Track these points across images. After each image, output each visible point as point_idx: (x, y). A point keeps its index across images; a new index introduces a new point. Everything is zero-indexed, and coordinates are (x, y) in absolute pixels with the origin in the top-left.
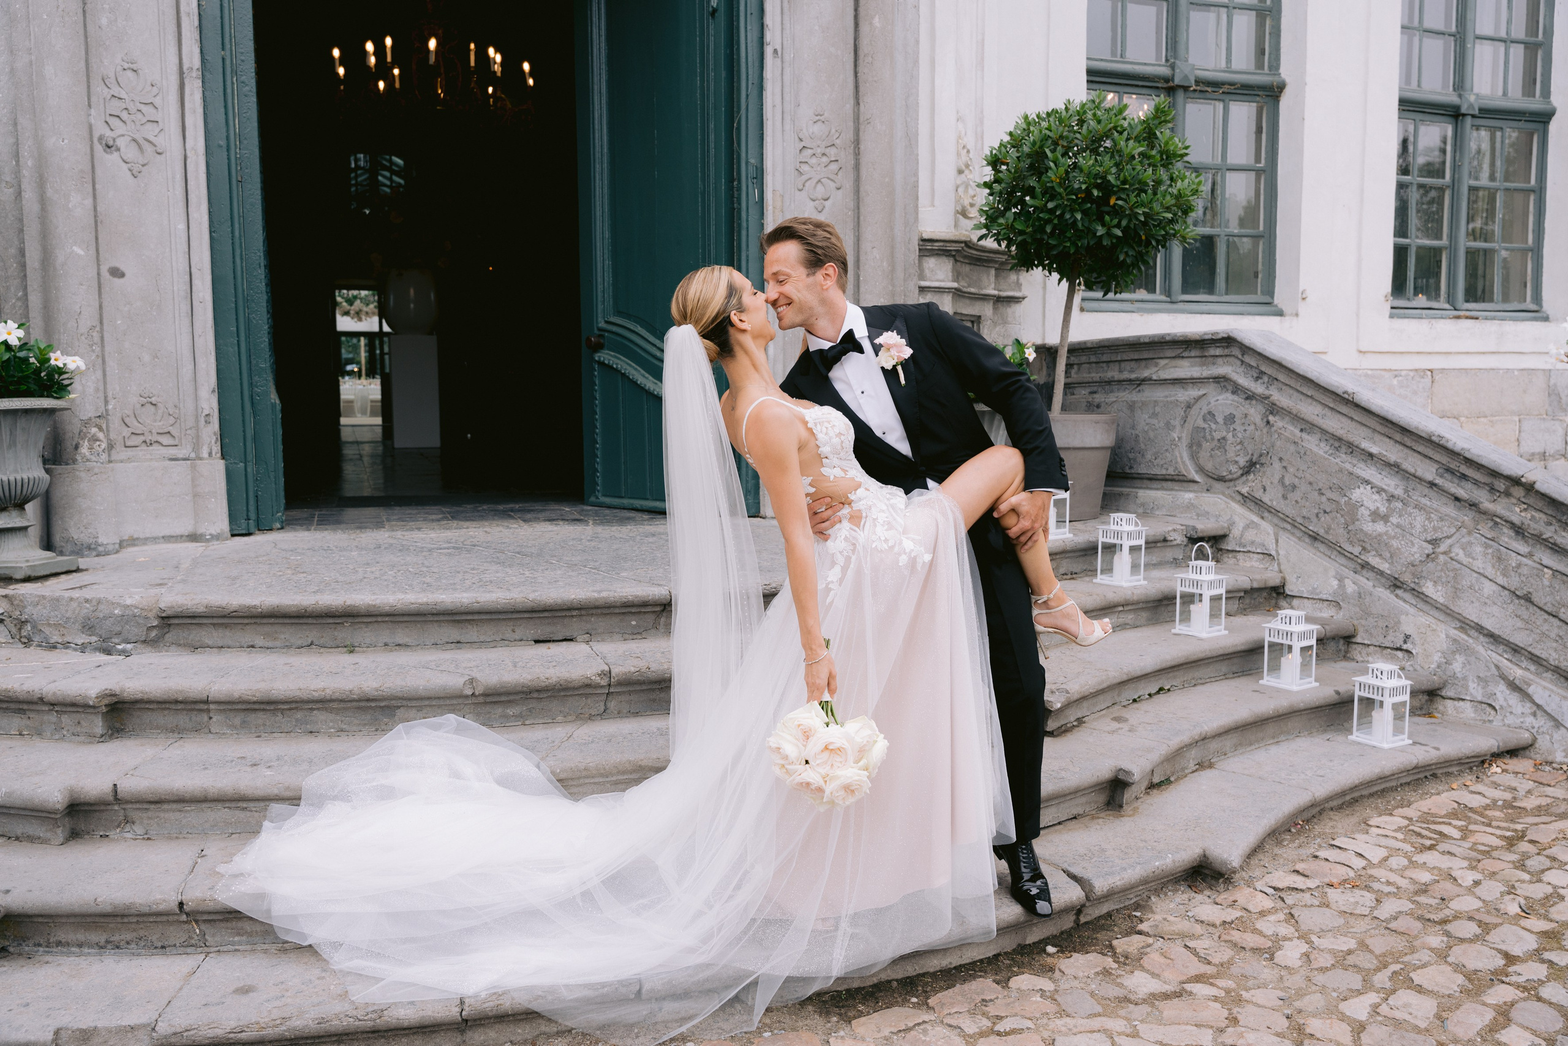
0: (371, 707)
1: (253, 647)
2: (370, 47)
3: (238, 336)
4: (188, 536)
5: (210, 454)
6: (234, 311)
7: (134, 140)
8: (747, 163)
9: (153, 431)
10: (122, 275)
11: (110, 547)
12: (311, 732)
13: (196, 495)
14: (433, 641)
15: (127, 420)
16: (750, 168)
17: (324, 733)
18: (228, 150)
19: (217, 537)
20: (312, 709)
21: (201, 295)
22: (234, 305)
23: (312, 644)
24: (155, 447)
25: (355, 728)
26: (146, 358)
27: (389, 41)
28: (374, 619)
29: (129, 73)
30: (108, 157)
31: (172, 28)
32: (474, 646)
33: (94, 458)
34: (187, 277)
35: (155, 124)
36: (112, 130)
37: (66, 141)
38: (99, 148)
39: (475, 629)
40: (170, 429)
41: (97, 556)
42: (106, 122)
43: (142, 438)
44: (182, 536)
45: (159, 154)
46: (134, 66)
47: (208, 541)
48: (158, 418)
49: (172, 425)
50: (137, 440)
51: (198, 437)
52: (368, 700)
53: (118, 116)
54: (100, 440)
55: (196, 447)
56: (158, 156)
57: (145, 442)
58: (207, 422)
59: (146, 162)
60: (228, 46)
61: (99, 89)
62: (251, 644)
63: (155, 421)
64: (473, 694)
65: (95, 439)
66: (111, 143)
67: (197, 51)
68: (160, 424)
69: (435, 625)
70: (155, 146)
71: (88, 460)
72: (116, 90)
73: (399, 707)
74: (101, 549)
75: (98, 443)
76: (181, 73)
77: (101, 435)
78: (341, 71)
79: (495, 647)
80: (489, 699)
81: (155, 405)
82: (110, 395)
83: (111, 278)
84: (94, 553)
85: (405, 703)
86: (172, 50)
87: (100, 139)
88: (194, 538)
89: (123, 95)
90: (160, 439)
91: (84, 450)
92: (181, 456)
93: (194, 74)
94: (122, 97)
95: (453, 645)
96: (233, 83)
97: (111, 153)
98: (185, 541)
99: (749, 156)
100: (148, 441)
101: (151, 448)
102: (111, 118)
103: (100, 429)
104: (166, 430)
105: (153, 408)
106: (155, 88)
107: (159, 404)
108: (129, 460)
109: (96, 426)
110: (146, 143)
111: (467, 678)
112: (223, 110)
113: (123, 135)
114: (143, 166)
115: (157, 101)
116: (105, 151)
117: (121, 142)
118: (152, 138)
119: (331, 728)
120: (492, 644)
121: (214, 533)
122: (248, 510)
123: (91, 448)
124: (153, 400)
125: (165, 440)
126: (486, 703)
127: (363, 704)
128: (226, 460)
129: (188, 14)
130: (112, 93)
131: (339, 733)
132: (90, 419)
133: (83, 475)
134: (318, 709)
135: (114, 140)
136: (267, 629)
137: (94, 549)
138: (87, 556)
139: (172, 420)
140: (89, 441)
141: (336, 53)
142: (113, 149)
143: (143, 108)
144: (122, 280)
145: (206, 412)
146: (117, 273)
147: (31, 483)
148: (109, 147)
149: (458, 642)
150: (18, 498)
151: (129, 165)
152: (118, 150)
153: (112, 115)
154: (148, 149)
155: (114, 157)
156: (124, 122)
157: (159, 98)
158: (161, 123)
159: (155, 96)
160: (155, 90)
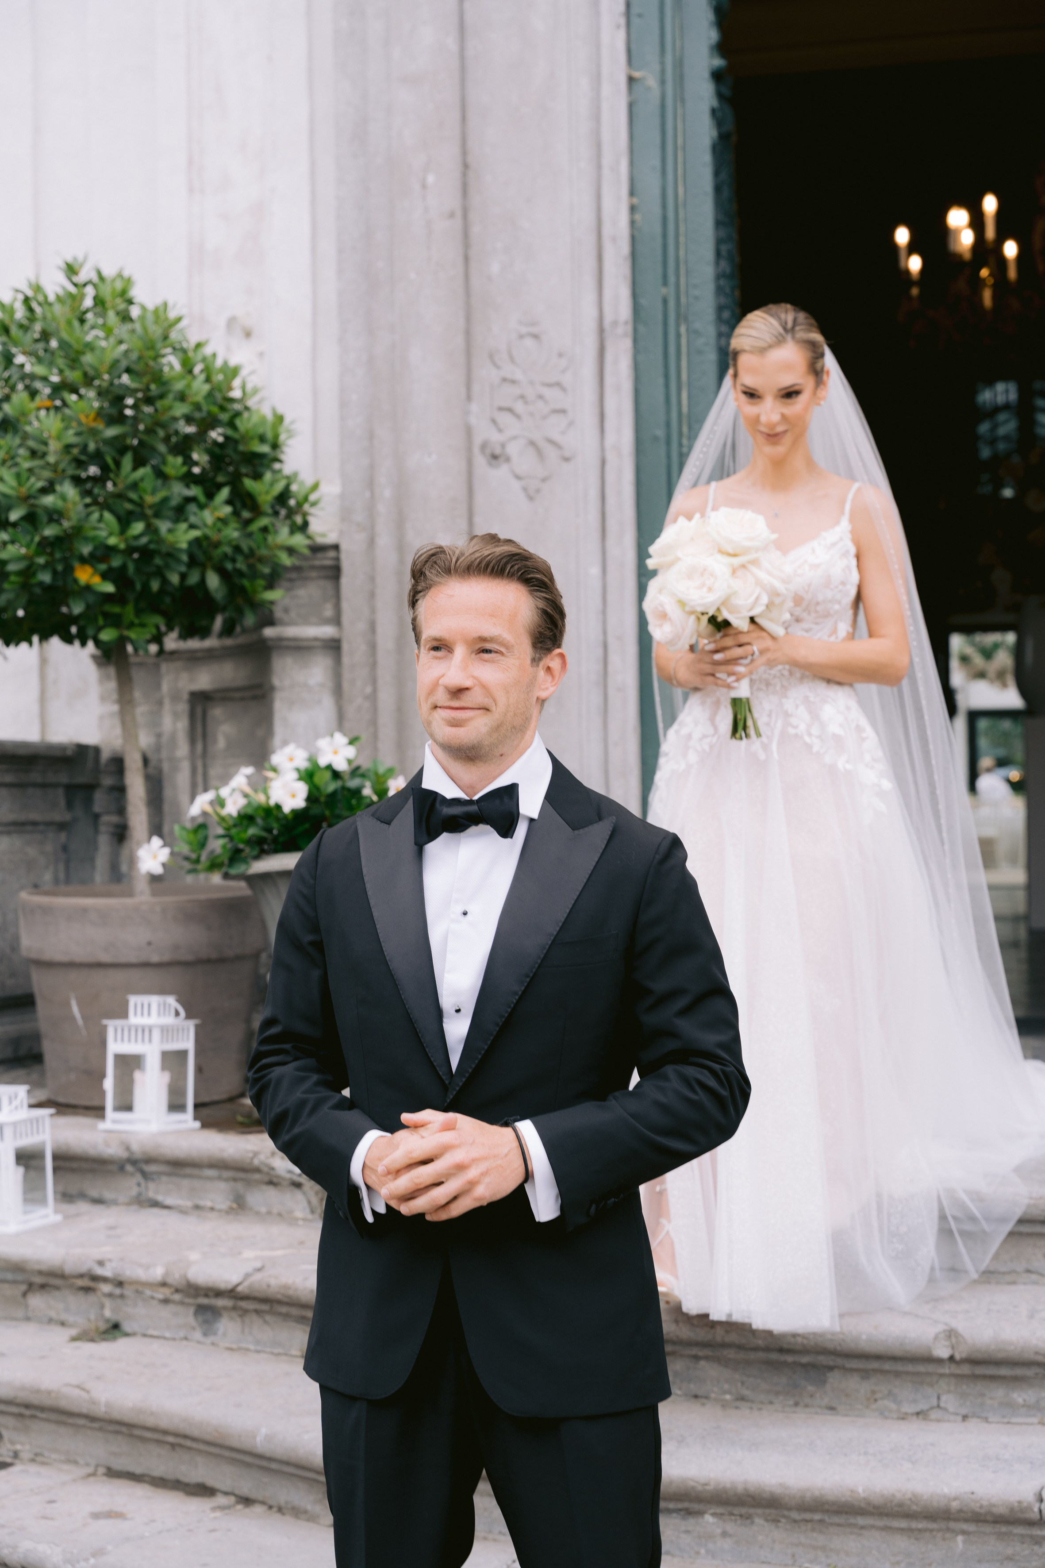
0: (785, 1364)
2: (958, 218)
7: (532, 443)
12: (696, 1397)
17: (715, 1400)
18: (668, 443)
20: (697, 1358)
25: (762, 1396)
27: (990, 204)
29: (529, 342)
30: (493, 473)
31: (590, 263)
34: (600, 652)
35: (562, 415)
36: (501, 431)
37: (434, 456)
38: (480, 461)
42: (493, 420)
45: (567, 459)
46: (534, 330)
52: (781, 1350)
53: (510, 409)
56: (565, 463)
59: (547, 474)
60: (672, 278)
61: (486, 373)
64: (951, 1358)
66: (498, 451)
67: (625, 293)
70: (562, 448)
72: (508, 370)
73: (831, 1368)
76: (601, 330)
78: (915, 264)
80: (980, 1370)
85: (839, 1361)
86: (590, 297)
87: (484, 446)
89: (519, 375)
93: (620, 330)
94: (516, 378)
96: (678, 336)
97: (499, 466)
102: (501, 412)
106: (564, 359)
110: (548, 445)
111: (940, 1328)
112: (661, 381)
113: (515, 438)
114: (544, 480)
115: (567, 379)
116: (489, 464)
117: (513, 449)
118: (557, 437)
119: (726, 1392)
126: (975, 1377)
127: (774, 1356)
129: (614, 239)
130: (503, 375)
131: (738, 1403)
134: (707, 1358)
135: (503, 446)
141: (902, 236)
142: (501, 459)
143: (547, 392)
148: (495, 457)
151: (524, 482)
152: (508, 460)
153: (501, 409)
154: (552, 454)
155: (502, 472)
156: (518, 416)
157: (569, 373)
158: (570, 413)
159: (564, 372)
160: (564, 362)
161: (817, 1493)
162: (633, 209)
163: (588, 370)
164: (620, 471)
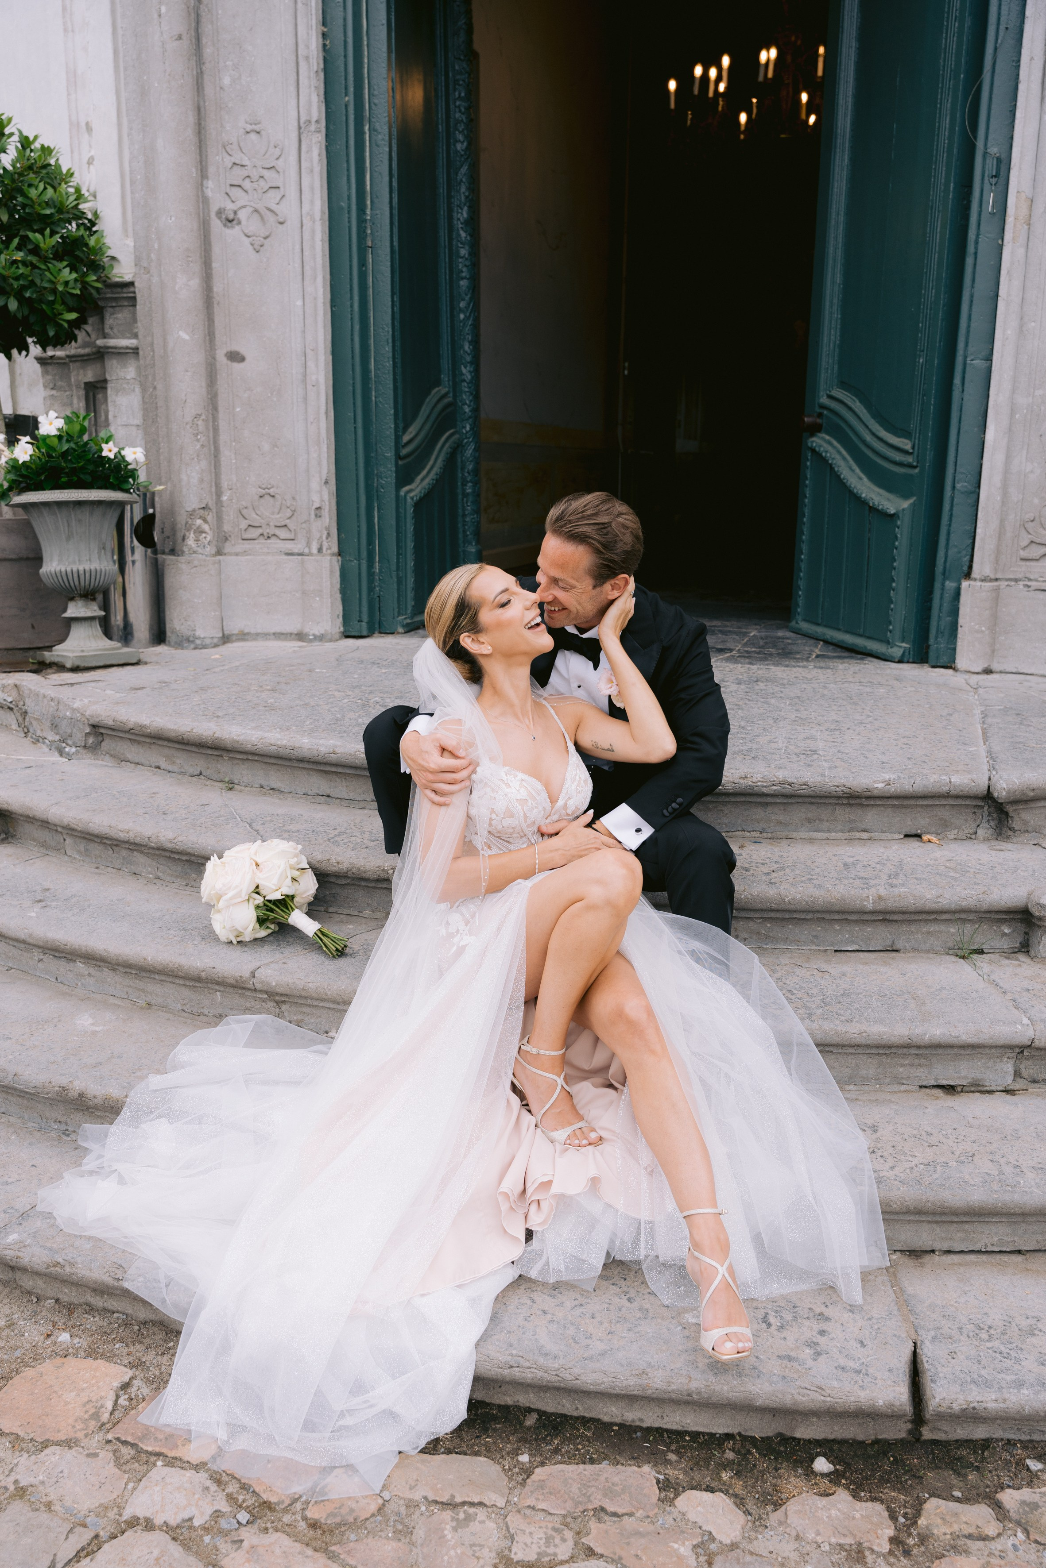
1: (158, 767)
3: (355, 422)
4: (296, 634)
5: (320, 550)
6: (351, 394)
7: (256, 211)
8: (985, 154)
9: (271, 524)
10: (242, 359)
11: (208, 641)
13: (304, 593)
14: (304, 790)
15: (244, 512)
16: (989, 161)
17: (145, 877)
19: (321, 638)
21: (314, 378)
22: (351, 388)
23: (201, 774)
24: (273, 540)
25: (168, 878)
26: (266, 447)
28: (244, 757)
29: (253, 136)
30: (228, 232)
31: (292, 77)
32: (344, 803)
33: (200, 550)
34: (302, 359)
35: (277, 190)
36: (233, 202)
37: (173, 219)
39: (344, 784)
40: (287, 522)
41: (195, 648)
42: (227, 194)
43: (260, 531)
44: (291, 634)
45: (281, 223)
46: (257, 128)
47: (311, 641)
48: (276, 510)
49: (289, 518)
50: (254, 533)
51: (309, 531)
53: (240, 186)
54: (205, 533)
55: (308, 545)
56: (280, 226)
57: (262, 535)
58: (318, 516)
59: (267, 234)
60: (351, 89)
61: (217, 159)
62: (157, 764)
63: (273, 513)
65: (201, 532)
66: (231, 216)
67: (316, 99)
68: (278, 516)
69: (305, 772)
70: (277, 215)
71: (195, 552)
72: (238, 157)
74: (198, 642)
75: (204, 535)
76: (299, 127)
77: (206, 527)
79: (364, 808)
81: (273, 496)
82: (225, 485)
83: (229, 362)
84: (192, 646)
86: (293, 102)
87: (219, 213)
88: (300, 636)
89: (246, 162)
90: (278, 532)
91: (191, 542)
92: (296, 551)
93: (313, 127)
94: (244, 163)
95: (323, 798)
97: (233, 227)
98: (293, 640)
99: (989, 145)
100: (265, 534)
101: (269, 541)
102: (233, 189)
103: (205, 521)
104: (283, 524)
105: (271, 499)
106: (277, 149)
107: (277, 496)
108: (245, 553)
109: (201, 517)
110: (268, 212)
113: (245, 207)
114: (266, 238)
115: (280, 164)
116: (225, 225)
117: (242, 215)
118: (273, 207)
120: (362, 805)
121: (317, 633)
122: (360, 612)
123: (197, 540)
124: (272, 491)
125: (282, 533)
128: (342, 557)
129: (307, 58)
130: (233, 160)
132: (194, 510)
133: (184, 567)
135: (235, 213)
136: (167, 751)
137: (193, 642)
138: (187, 648)
139: (289, 513)
140: (195, 533)
142: (234, 222)
143: (266, 173)
144: (242, 365)
145: (317, 505)
146: (235, 357)
147: (88, 575)
148: (231, 221)
149: (329, 796)
150: (82, 589)
151: (251, 239)
152: (239, 223)
153: (231, 185)
154: (271, 218)
155: (235, 232)
156: (246, 191)
157: (281, 160)
158: (282, 189)
159: (277, 159)
160: (277, 152)
161: (125, 958)
162: (324, 35)
163: (293, 158)
164: (313, 231)
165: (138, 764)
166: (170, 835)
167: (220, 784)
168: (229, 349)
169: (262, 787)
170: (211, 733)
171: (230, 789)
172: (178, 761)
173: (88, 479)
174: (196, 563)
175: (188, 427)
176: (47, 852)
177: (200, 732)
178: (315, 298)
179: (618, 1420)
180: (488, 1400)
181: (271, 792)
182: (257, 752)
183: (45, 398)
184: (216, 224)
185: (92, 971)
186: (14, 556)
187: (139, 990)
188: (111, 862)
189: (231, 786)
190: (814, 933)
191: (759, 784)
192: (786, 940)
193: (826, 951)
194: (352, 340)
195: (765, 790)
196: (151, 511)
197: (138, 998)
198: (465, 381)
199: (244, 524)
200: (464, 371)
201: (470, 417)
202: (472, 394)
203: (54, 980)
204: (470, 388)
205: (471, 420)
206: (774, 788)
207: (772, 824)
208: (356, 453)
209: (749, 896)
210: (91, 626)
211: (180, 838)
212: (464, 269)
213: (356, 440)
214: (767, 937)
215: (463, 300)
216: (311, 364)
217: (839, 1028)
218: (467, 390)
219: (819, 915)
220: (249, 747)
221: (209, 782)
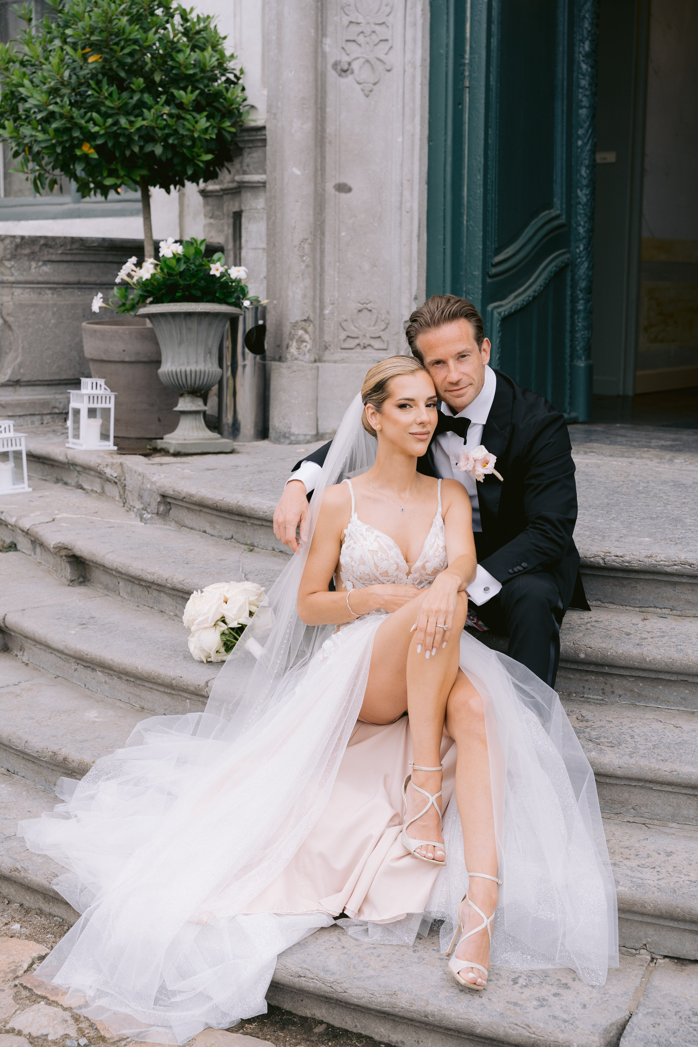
1: (205, 532)
3: (444, 244)
6: (442, 219)
7: (368, 61)
9: (368, 335)
10: (349, 190)
11: (301, 438)
12: (162, 612)
15: (344, 324)
23: (232, 538)
24: (369, 350)
26: (366, 266)
28: (260, 523)
30: (343, 80)
33: (301, 357)
35: (386, 42)
36: (348, 55)
37: (293, 72)
40: (381, 333)
41: (290, 444)
42: (343, 48)
43: (357, 341)
45: (388, 71)
48: (373, 323)
49: (383, 330)
50: (351, 343)
53: (354, 41)
54: (306, 342)
56: (387, 73)
57: (359, 345)
59: (376, 80)
61: (337, 18)
62: (204, 529)
63: (369, 326)
65: (301, 341)
66: (345, 67)
68: (373, 328)
70: (385, 64)
71: (296, 359)
72: (354, 17)
74: (293, 438)
75: (305, 344)
77: (306, 337)
81: (370, 311)
82: (327, 300)
83: (337, 193)
84: (288, 441)
87: (335, 65)
89: (361, 19)
90: (373, 342)
91: (293, 350)
94: (359, 21)
97: (347, 76)
100: (362, 344)
101: (365, 351)
102: (349, 43)
103: (306, 331)
104: (377, 335)
105: (369, 313)
106: (388, 7)
107: (374, 311)
108: (343, 361)
109: (302, 329)
110: (378, 62)
113: (357, 58)
114: (375, 84)
115: (390, 20)
116: (340, 75)
117: (356, 66)
118: (382, 57)
123: (299, 348)
124: (369, 306)
125: (377, 344)
130: (350, 19)
132: (297, 322)
133: (284, 371)
135: (349, 64)
136: (209, 518)
137: (288, 438)
138: (283, 443)
139: (383, 326)
140: (297, 341)
142: (348, 72)
143: (377, 28)
144: (348, 195)
146: (343, 188)
147: (193, 375)
148: (345, 71)
150: (189, 386)
151: (362, 86)
152: (352, 72)
153: (347, 41)
154: (380, 67)
155: (348, 80)
156: (360, 45)
157: (391, 16)
158: (390, 41)
159: (388, 15)
160: (388, 9)
161: (124, 666)
163: (400, 14)
164: (414, 77)
165: (192, 529)
166: (181, 578)
167: (243, 546)
168: (337, 182)
169: (274, 550)
170: (235, 502)
171: (251, 551)
172: (218, 527)
173: (199, 294)
174: (295, 368)
175: (296, 249)
176: (107, 593)
177: (229, 501)
178: (413, 135)
179: (385, 1040)
180: (294, 1012)
181: (280, 554)
182: (266, 518)
183: (205, 226)
184: (332, 75)
185: (107, 679)
186: (145, 359)
187: (137, 696)
188: (147, 601)
189: (251, 548)
190: (682, 696)
191: (662, 563)
192: (656, 700)
193: (693, 713)
194: (445, 170)
195: (668, 569)
196: (261, 322)
197: (135, 703)
198: (580, 203)
199: (343, 335)
200: (579, 193)
201: (584, 238)
202: (586, 215)
203: (83, 686)
204: (584, 210)
205: (584, 241)
206: (676, 567)
207: (681, 603)
208: (444, 272)
209: (614, 654)
210: (195, 419)
211: (187, 581)
212: (584, 99)
213: (444, 260)
214: (640, 695)
215: (582, 127)
216: (406, 193)
217: (653, 765)
218: (582, 212)
219: (682, 678)
220: (261, 514)
221: (237, 545)
